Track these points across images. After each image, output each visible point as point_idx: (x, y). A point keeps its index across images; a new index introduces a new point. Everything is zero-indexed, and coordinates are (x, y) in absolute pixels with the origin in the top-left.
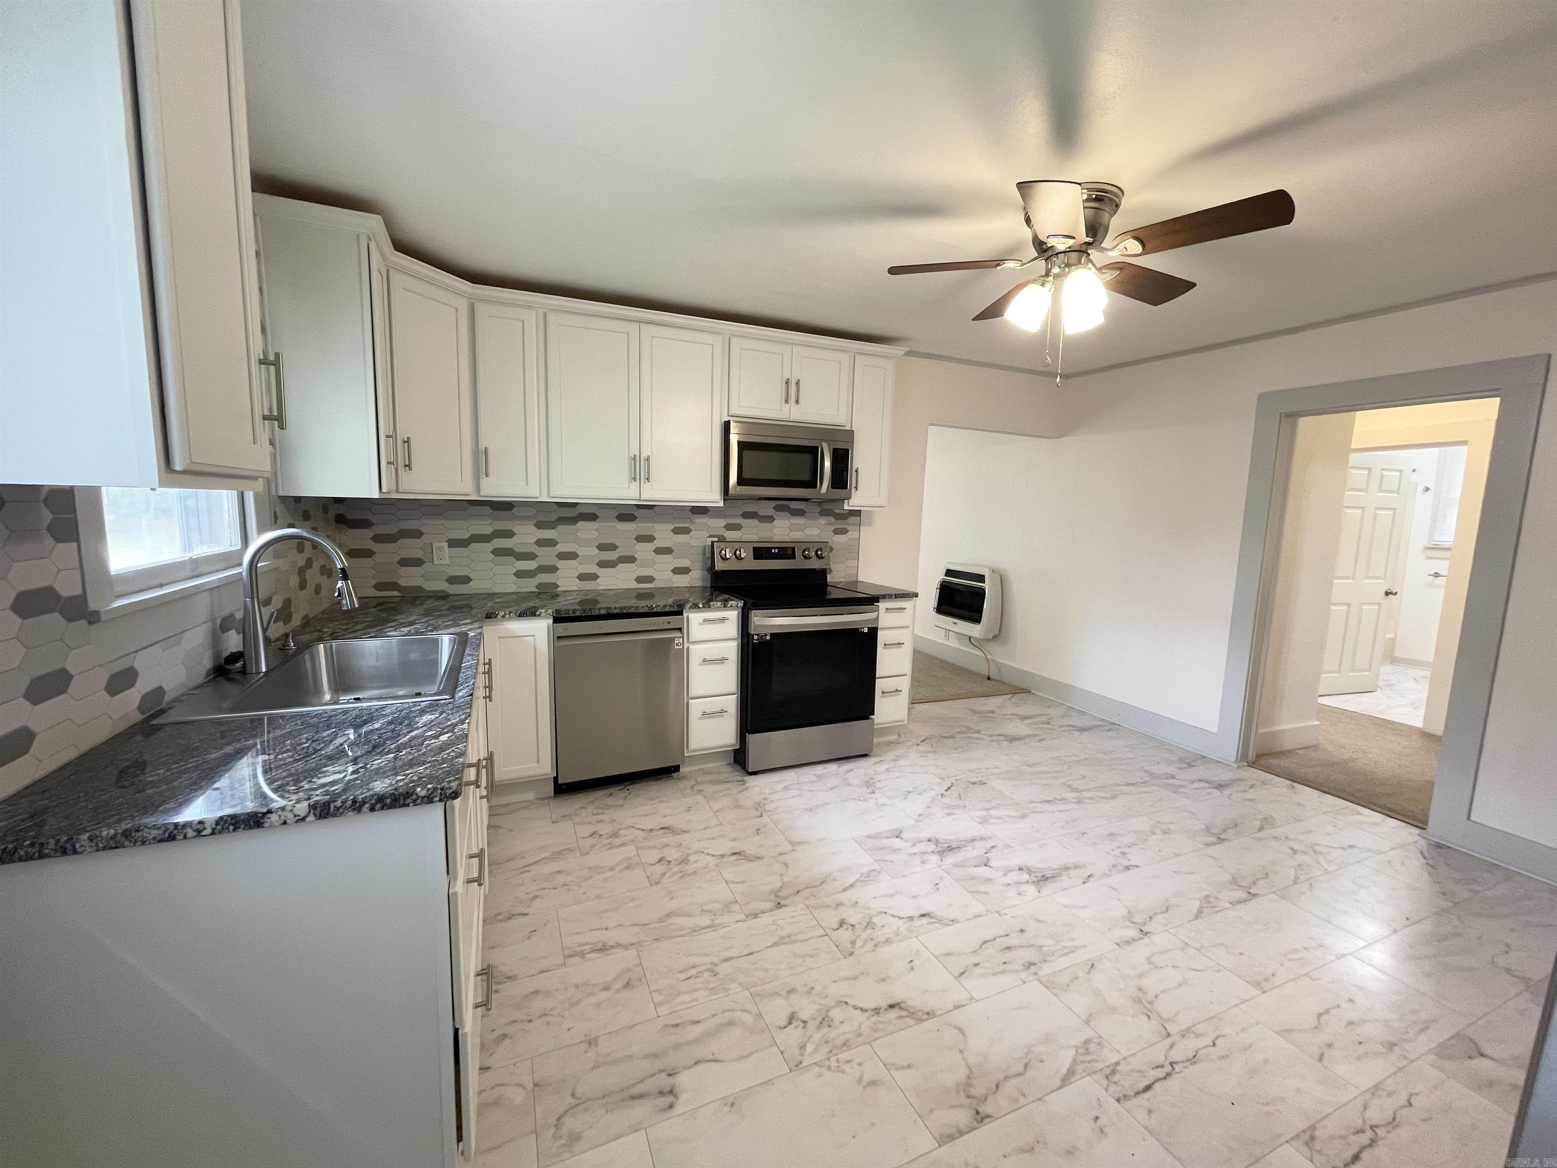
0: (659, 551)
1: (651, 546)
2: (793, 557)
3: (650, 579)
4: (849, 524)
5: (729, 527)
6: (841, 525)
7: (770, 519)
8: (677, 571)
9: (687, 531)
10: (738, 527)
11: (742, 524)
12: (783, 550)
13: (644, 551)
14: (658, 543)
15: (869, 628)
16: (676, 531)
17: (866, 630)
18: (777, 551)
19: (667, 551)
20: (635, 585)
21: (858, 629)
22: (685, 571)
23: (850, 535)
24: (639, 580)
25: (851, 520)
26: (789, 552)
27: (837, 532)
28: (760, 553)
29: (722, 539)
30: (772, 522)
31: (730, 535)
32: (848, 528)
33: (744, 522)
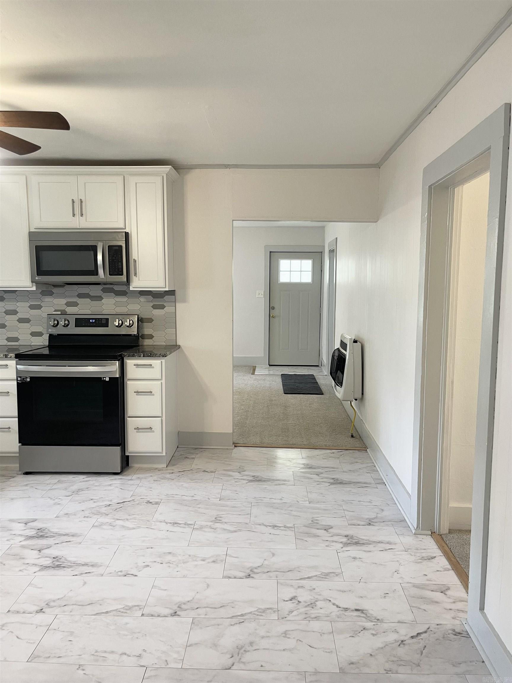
0: (21, 321)
1: (15, 317)
2: (106, 325)
3: (16, 339)
4: (166, 302)
5: (68, 304)
6: (158, 302)
7: (100, 298)
8: (34, 334)
9: (39, 307)
10: (75, 304)
11: (78, 302)
12: (99, 321)
13: (11, 320)
14: (19, 315)
15: (110, 378)
16: (32, 307)
17: (107, 379)
18: (94, 321)
19: (26, 321)
20: (5, 343)
21: (101, 378)
22: (40, 334)
23: (168, 309)
24: (9, 339)
25: (167, 298)
26: (103, 322)
27: (155, 307)
28: (80, 322)
29: (64, 313)
30: (101, 300)
31: (70, 310)
32: (165, 304)
33: (80, 301)
